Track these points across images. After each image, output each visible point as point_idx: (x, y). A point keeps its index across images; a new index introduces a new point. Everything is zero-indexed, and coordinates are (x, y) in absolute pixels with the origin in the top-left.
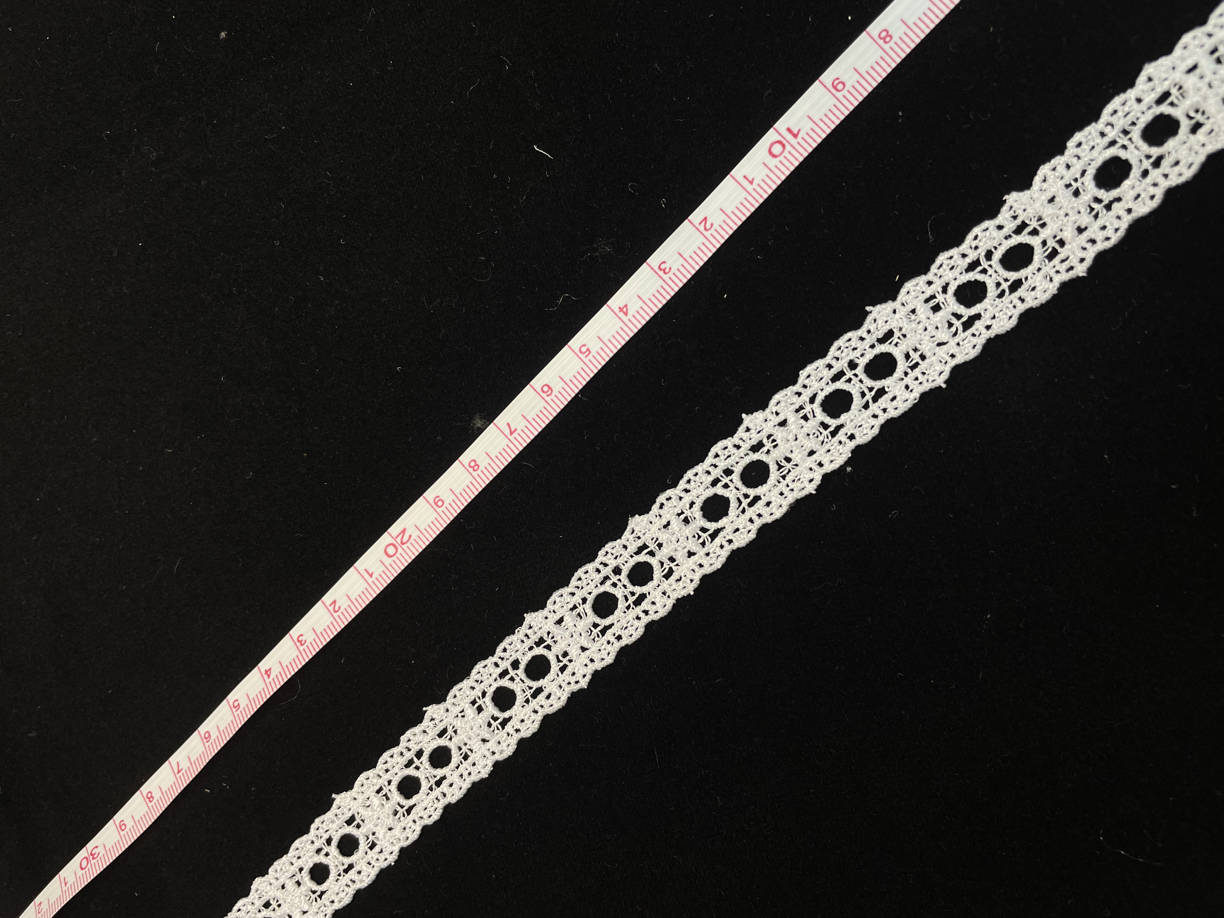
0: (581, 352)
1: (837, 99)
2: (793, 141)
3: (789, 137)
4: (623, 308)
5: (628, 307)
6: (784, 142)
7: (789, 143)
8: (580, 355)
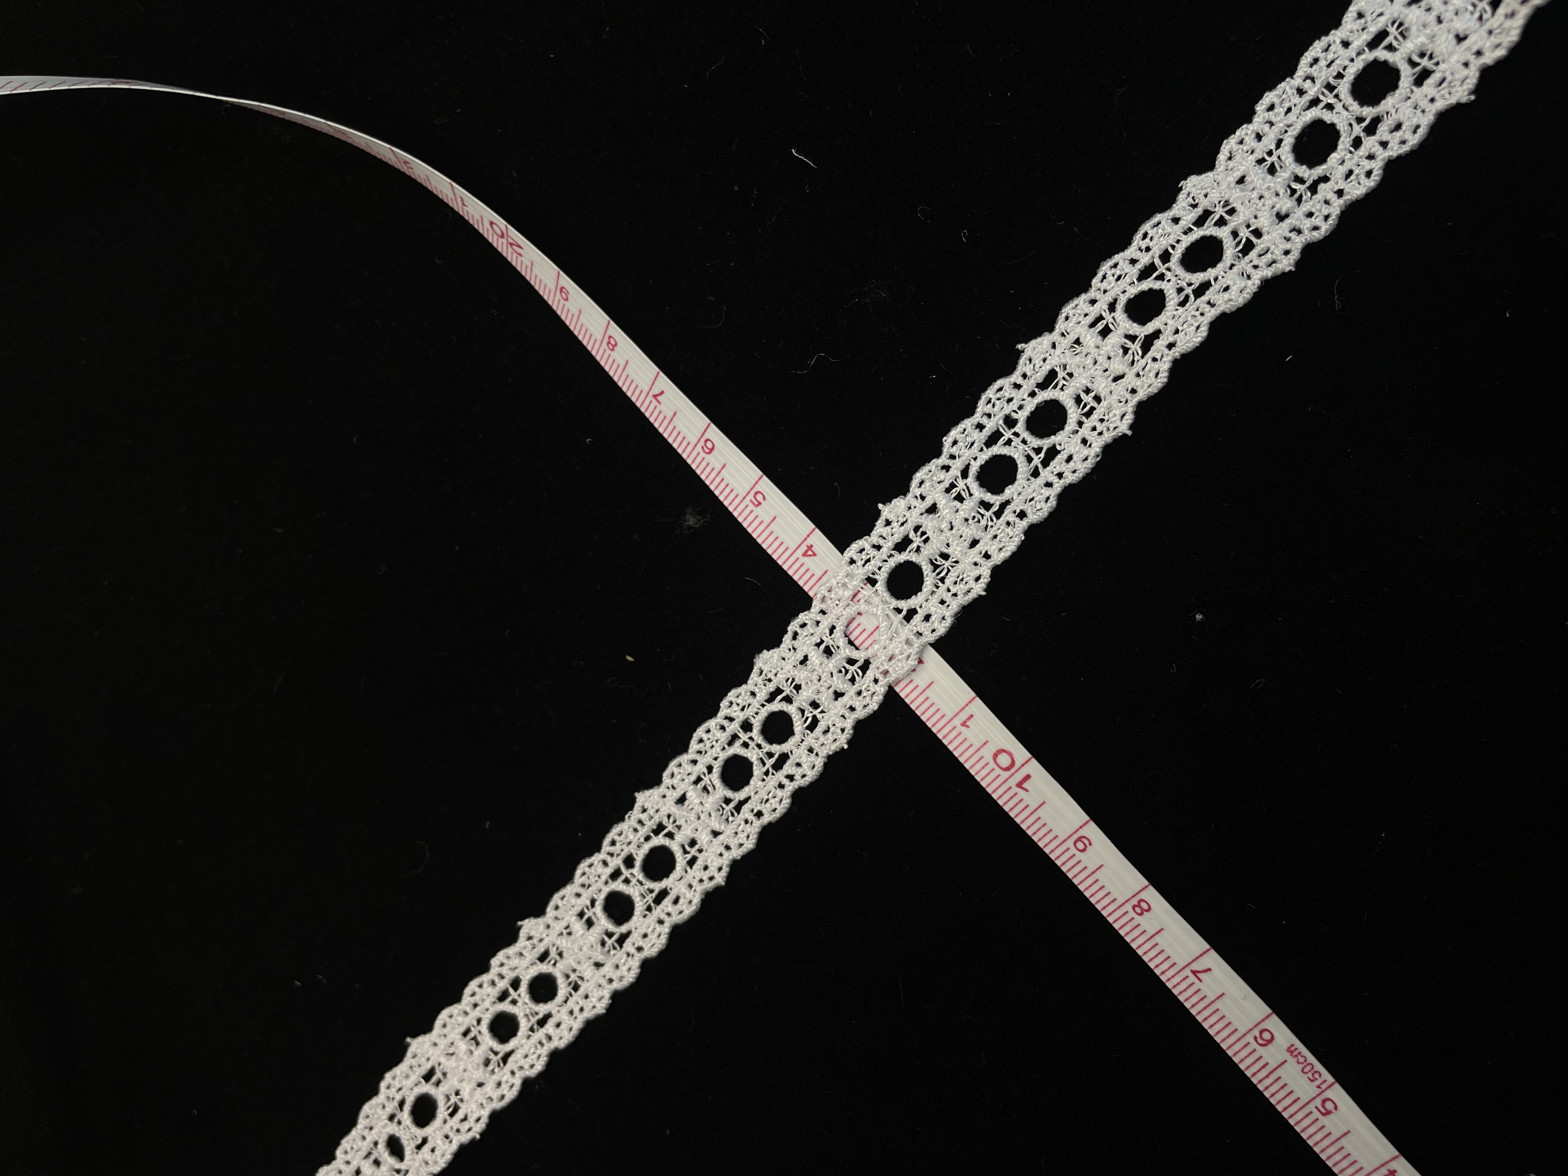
0: (756, 493)
1: (1065, 840)
2: (1013, 782)
3: (1019, 777)
4: (812, 551)
5: (813, 557)
6: (1013, 770)
7: (1010, 777)
8: (753, 493)
